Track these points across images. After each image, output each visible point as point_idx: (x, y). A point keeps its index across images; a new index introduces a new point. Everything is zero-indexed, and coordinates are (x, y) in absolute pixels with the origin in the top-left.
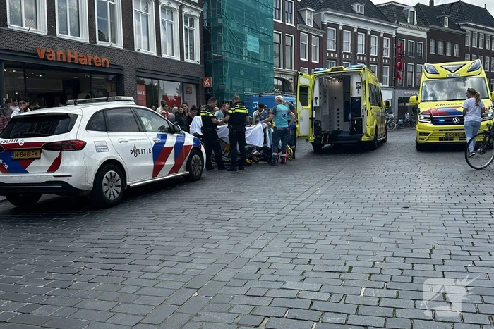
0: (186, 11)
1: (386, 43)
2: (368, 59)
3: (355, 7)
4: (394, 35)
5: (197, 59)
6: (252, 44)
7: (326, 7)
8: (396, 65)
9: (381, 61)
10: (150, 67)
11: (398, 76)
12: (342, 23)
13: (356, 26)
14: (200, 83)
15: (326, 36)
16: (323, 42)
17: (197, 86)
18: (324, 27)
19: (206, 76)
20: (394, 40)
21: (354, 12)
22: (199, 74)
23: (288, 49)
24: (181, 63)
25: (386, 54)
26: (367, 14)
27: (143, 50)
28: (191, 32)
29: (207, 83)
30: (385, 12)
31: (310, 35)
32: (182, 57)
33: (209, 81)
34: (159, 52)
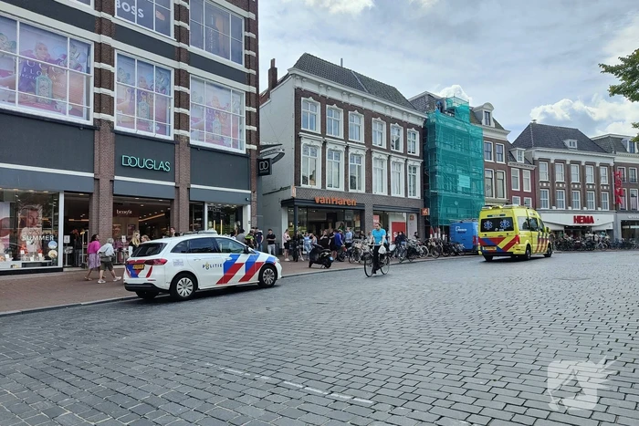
0: (410, 163)
1: (603, 171)
2: (584, 186)
3: (567, 142)
4: (612, 164)
5: (418, 196)
6: (464, 182)
7: (536, 145)
8: (616, 191)
9: (598, 188)
10: (383, 203)
11: (618, 201)
12: (553, 158)
13: (569, 159)
14: (420, 213)
15: (537, 169)
16: (535, 174)
17: (418, 215)
18: (534, 162)
19: (425, 207)
20: (613, 170)
21: (566, 148)
22: (420, 206)
23: (499, 182)
24: (406, 199)
25: (604, 181)
26: (580, 148)
27: (378, 193)
28: (414, 176)
29: (426, 212)
30: (602, 145)
31: (521, 170)
32: (406, 195)
34: (389, 193)
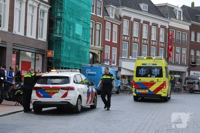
0: (41, 7)
1: (162, 31)
2: (150, 42)
3: (142, 6)
4: (167, 27)
5: (44, 38)
6: (79, 29)
7: (123, 5)
8: (168, 48)
9: (158, 44)
10: (20, 43)
11: (169, 55)
12: (133, 16)
13: (142, 19)
14: (45, 54)
15: (122, 24)
16: (120, 28)
17: (43, 56)
18: (121, 19)
20: (167, 30)
21: (140, 9)
22: (45, 47)
23: (97, 32)
24: (36, 41)
25: (162, 40)
26: (149, 12)
27: (17, 33)
29: (50, 54)
30: (161, 10)
31: (112, 24)
32: (37, 37)
33: (52, 53)
34: (25, 33)
